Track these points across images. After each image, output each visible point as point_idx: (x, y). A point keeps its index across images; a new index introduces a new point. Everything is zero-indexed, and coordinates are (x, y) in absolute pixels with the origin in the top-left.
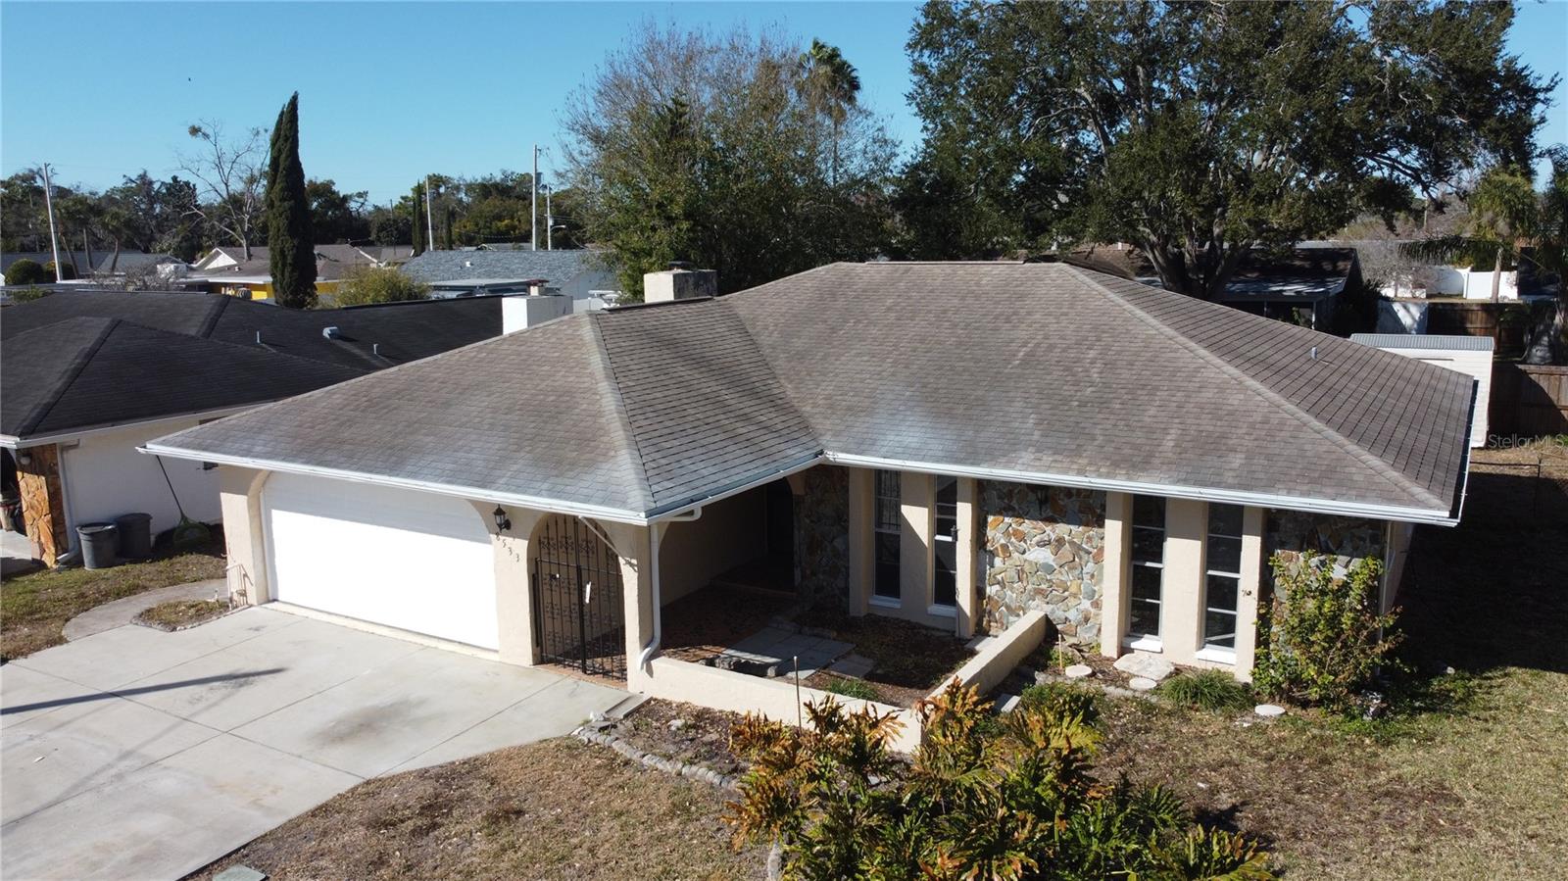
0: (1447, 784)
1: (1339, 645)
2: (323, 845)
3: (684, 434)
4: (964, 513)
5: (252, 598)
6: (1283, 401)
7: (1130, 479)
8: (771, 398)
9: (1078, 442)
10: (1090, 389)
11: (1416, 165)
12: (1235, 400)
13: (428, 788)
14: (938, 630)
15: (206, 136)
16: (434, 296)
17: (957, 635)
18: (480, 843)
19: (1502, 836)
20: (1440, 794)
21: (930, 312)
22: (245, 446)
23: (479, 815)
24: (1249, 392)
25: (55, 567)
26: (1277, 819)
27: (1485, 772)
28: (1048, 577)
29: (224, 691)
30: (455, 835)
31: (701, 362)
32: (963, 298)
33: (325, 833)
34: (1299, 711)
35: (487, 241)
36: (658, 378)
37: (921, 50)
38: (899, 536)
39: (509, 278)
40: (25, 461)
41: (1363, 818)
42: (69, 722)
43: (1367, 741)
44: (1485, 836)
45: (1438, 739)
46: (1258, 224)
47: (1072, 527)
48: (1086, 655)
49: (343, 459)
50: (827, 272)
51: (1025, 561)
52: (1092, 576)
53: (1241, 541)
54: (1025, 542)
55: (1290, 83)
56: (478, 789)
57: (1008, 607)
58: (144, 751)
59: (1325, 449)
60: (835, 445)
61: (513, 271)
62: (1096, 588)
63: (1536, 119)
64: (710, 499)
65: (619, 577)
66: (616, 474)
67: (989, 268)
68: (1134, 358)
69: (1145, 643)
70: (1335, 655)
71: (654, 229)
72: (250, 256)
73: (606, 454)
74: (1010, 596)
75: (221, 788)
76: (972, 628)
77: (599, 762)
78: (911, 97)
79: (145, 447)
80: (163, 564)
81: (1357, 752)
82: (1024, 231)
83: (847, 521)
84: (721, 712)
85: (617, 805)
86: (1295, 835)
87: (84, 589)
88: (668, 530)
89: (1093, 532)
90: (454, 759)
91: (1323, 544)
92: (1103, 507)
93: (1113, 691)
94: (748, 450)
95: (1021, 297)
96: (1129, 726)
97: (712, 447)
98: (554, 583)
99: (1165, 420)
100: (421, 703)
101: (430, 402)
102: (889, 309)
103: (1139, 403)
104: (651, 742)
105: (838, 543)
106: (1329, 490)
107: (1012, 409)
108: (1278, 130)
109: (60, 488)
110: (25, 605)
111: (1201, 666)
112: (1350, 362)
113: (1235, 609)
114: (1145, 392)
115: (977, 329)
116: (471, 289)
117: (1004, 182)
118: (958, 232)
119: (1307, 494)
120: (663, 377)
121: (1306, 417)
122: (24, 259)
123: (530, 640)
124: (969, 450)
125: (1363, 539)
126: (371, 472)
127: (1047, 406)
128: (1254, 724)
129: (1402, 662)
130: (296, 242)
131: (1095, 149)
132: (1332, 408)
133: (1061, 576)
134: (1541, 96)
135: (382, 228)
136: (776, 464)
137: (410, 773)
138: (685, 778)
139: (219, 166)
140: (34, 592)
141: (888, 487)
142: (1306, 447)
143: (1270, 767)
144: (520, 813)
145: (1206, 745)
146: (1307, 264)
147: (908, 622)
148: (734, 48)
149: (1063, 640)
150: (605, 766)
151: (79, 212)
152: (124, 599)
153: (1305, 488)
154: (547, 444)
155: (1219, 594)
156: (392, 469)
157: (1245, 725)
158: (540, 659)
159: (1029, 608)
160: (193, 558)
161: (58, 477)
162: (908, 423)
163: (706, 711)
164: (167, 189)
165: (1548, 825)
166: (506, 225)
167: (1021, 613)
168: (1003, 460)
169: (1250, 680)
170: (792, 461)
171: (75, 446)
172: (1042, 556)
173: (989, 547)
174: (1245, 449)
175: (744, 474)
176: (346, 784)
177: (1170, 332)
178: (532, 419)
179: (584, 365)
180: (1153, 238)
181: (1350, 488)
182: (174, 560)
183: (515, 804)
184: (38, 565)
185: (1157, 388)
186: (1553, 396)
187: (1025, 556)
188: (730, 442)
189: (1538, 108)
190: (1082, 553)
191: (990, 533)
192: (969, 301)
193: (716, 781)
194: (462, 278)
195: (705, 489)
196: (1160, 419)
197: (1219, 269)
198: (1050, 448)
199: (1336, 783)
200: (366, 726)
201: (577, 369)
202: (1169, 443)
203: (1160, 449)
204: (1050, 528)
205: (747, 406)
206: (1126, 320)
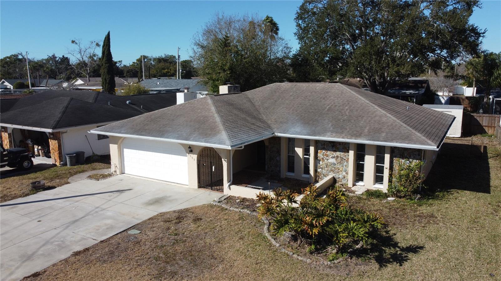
0: (434, 214)
1: (408, 181)
2: (153, 226)
3: (238, 127)
4: (312, 149)
5: (118, 172)
6: (397, 120)
7: (356, 139)
8: (260, 119)
9: (342, 130)
10: (346, 117)
11: (446, 55)
12: (384, 119)
13: (177, 214)
14: (304, 181)
15: (76, 43)
16: (151, 93)
17: (310, 182)
18: (192, 225)
19: (445, 224)
20: (432, 216)
21: (302, 96)
22: (119, 131)
23: (191, 220)
24: (388, 117)
25: (59, 166)
26: (390, 221)
27: (444, 212)
28: (334, 166)
29: (118, 194)
30: (186, 224)
31: (240, 110)
32: (311, 93)
33: (153, 223)
34: (399, 199)
35: (160, 76)
36: (230, 113)
37: (299, 20)
38: (294, 156)
39: (171, 87)
40: (52, 136)
41: (412, 221)
42: (79, 201)
43: (415, 205)
44: (441, 224)
45: (433, 205)
46: (398, 73)
47: (341, 153)
48: (344, 186)
49: (147, 134)
50: (273, 86)
51: (328, 162)
52: (346, 166)
53: (384, 156)
54: (328, 157)
55: (407, 32)
56: (189, 214)
57: (323, 175)
58: (101, 207)
59: (406, 132)
60: (277, 131)
61: (172, 85)
62: (347, 169)
63: (480, 42)
64: (246, 144)
65: (222, 164)
66: (222, 137)
67: (319, 85)
68: (358, 109)
69: (360, 183)
70: (408, 184)
71: (220, 73)
72: (89, 80)
73: (219, 132)
74: (324, 172)
75: (124, 214)
76: (314, 180)
77: (219, 209)
78: (295, 34)
79: (90, 131)
80: (89, 165)
81: (413, 207)
82: (328, 75)
83: (280, 152)
84: (249, 198)
85: (225, 217)
86: (394, 224)
87: (70, 171)
88: (235, 151)
89: (346, 154)
90: (182, 208)
91: (406, 157)
92: (349, 148)
93: (351, 194)
94: (255, 132)
95: (328, 92)
96: (355, 202)
97: (245, 131)
98: (204, 166)
99: (365, 124)
100: (170, 197)
101: (168, 119)
102: (291, 96)
103: (359, 120)
104: (232, 205)
105: (278, 158)
106: (407, 142)
107: (325, 122)
108: (404, 46)
109: (61, 144)
110: (55, 175)
111: (374, 189)
112: (418, 111)
113: (383, 174)
114: (361, 118)
115: (315, 101)
116: (160, 91)
117: (323, 60)
118: (309, 74)
119: (401, 143)
120: (231, 113)
121: (402, 123)
122: (19, 81)
123: (197, 181)
124: (314, 132)
125: (416, 155)
126: (155, 137)
127: (335, 121)
128: (387, 202)
129: (425, 185)
130: (110, 76)
131: (350, 50)
132: (410, 122)
133: (338, 166)
134: (482, 35)
135: (128, 72)
136: (262, 136)
137: (171, 211)
138: (241, 212)
139: (80, 53)
140: (56, 172)
141: (292, 142)
142: (402, 131)
143: (390, 211)
144: (201, 219)
145: (374, 206)
146: (413, 85)
147: (296, 179)
148: (244, 20)
149: (338, 183)
150: (221, 210)
151: (36, 67)
152: (82, 173)
153: (401, 141)
154: (202, 130)
155: (379, 170)
156: (161, 137)
157: (385, 202)
158: (200, 186)
159: (329, 175)
160: (97, 164)
161: (61, 141)
162: (297, 126)
163: (245, 198)
164: (61, 60)
165: (457, 222)
166: (166, 71)
167: (327, 176)
168: (323, 135)
169: (387, 192)
170: (266, 135)
171: (66, 132)
172: (332, 161)
173: (319, 159)
174: (386, 132)
175: (253, 138)
176: (155, 214)
177: (368, 102)
178: (197, 123)
179: (209, 110)
180: (367, 77)
181: (412, 141)
182: (92, 164)
183: (199, 217)
184: (54, 165)
185: (363, 117)
186: (481, 123)
187: (328, 161)
188: (250, 130)
189: (481, 38)
190: (343, 160)
191: (319, 155)
192: (313, 93)
193: (250, 213)
194: (157, 87)
195: (245, 141)
196: (364, 124)
197: (386, 85)
198: (335, 132)
199: (406, 214)
200: (157, 201)
201: (208, 111)
202: (366, 130)
203: (364, 132)
204: (335, 153)
205: (254, 121)
206: (356, 99)
